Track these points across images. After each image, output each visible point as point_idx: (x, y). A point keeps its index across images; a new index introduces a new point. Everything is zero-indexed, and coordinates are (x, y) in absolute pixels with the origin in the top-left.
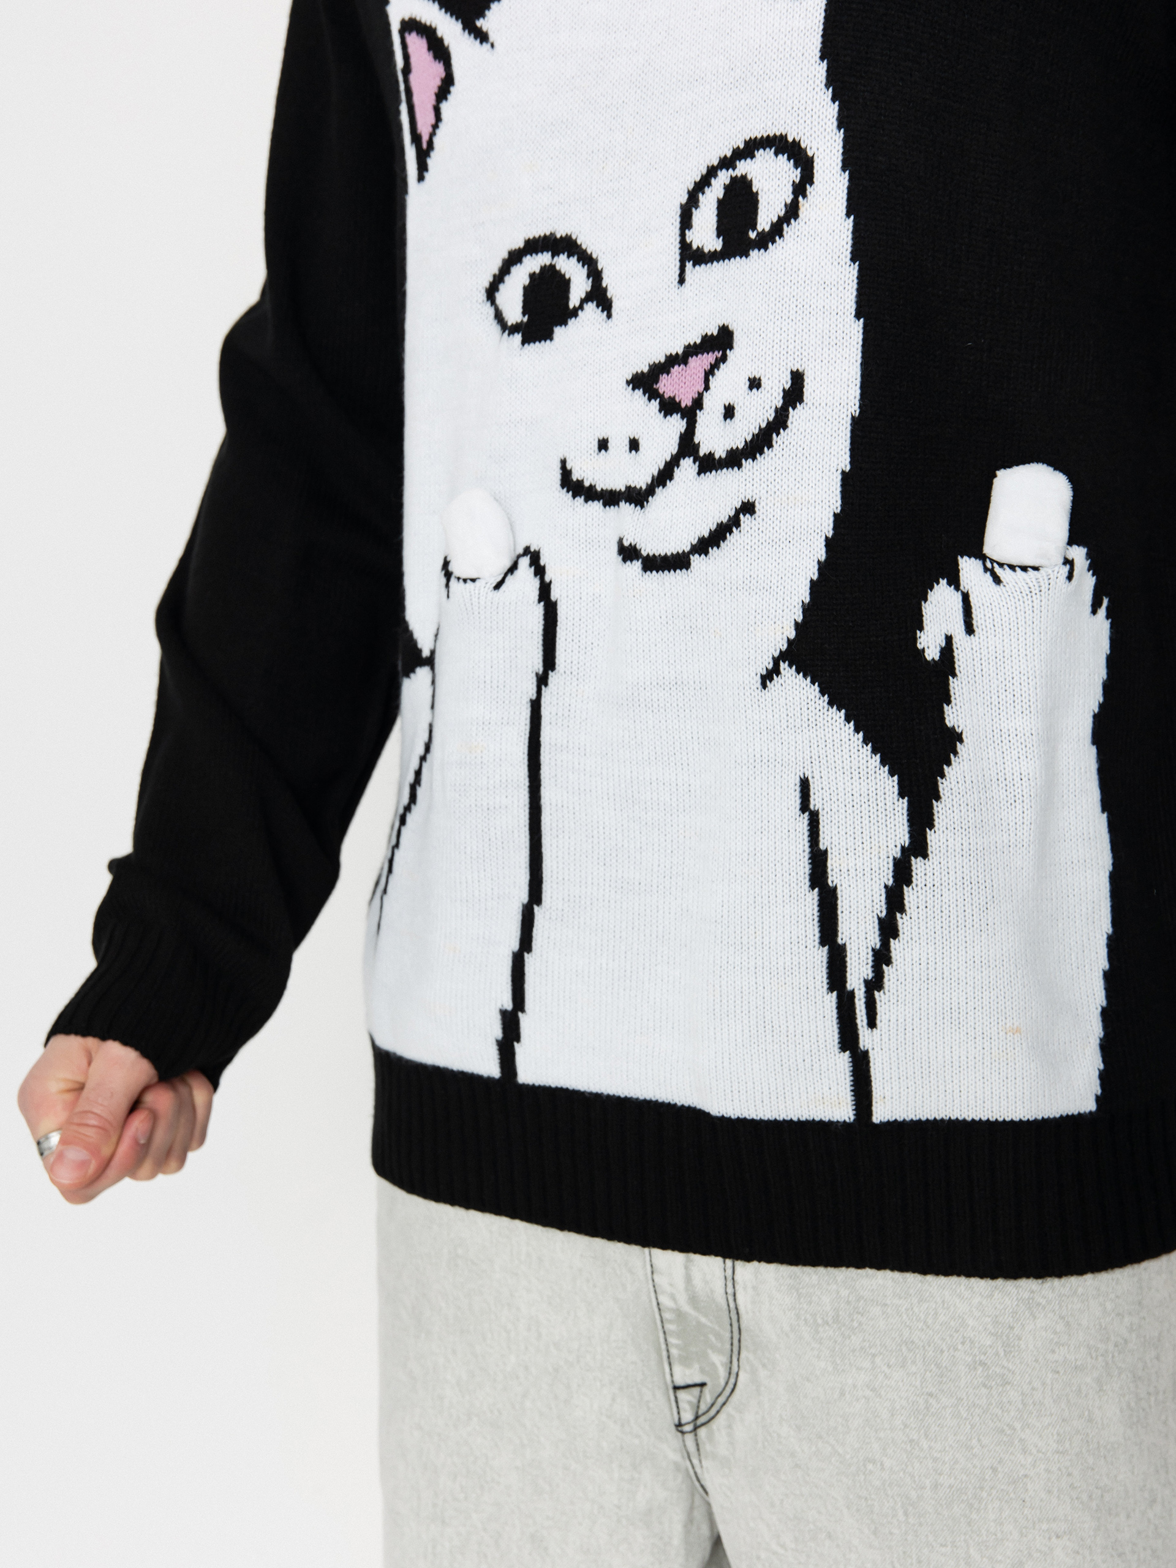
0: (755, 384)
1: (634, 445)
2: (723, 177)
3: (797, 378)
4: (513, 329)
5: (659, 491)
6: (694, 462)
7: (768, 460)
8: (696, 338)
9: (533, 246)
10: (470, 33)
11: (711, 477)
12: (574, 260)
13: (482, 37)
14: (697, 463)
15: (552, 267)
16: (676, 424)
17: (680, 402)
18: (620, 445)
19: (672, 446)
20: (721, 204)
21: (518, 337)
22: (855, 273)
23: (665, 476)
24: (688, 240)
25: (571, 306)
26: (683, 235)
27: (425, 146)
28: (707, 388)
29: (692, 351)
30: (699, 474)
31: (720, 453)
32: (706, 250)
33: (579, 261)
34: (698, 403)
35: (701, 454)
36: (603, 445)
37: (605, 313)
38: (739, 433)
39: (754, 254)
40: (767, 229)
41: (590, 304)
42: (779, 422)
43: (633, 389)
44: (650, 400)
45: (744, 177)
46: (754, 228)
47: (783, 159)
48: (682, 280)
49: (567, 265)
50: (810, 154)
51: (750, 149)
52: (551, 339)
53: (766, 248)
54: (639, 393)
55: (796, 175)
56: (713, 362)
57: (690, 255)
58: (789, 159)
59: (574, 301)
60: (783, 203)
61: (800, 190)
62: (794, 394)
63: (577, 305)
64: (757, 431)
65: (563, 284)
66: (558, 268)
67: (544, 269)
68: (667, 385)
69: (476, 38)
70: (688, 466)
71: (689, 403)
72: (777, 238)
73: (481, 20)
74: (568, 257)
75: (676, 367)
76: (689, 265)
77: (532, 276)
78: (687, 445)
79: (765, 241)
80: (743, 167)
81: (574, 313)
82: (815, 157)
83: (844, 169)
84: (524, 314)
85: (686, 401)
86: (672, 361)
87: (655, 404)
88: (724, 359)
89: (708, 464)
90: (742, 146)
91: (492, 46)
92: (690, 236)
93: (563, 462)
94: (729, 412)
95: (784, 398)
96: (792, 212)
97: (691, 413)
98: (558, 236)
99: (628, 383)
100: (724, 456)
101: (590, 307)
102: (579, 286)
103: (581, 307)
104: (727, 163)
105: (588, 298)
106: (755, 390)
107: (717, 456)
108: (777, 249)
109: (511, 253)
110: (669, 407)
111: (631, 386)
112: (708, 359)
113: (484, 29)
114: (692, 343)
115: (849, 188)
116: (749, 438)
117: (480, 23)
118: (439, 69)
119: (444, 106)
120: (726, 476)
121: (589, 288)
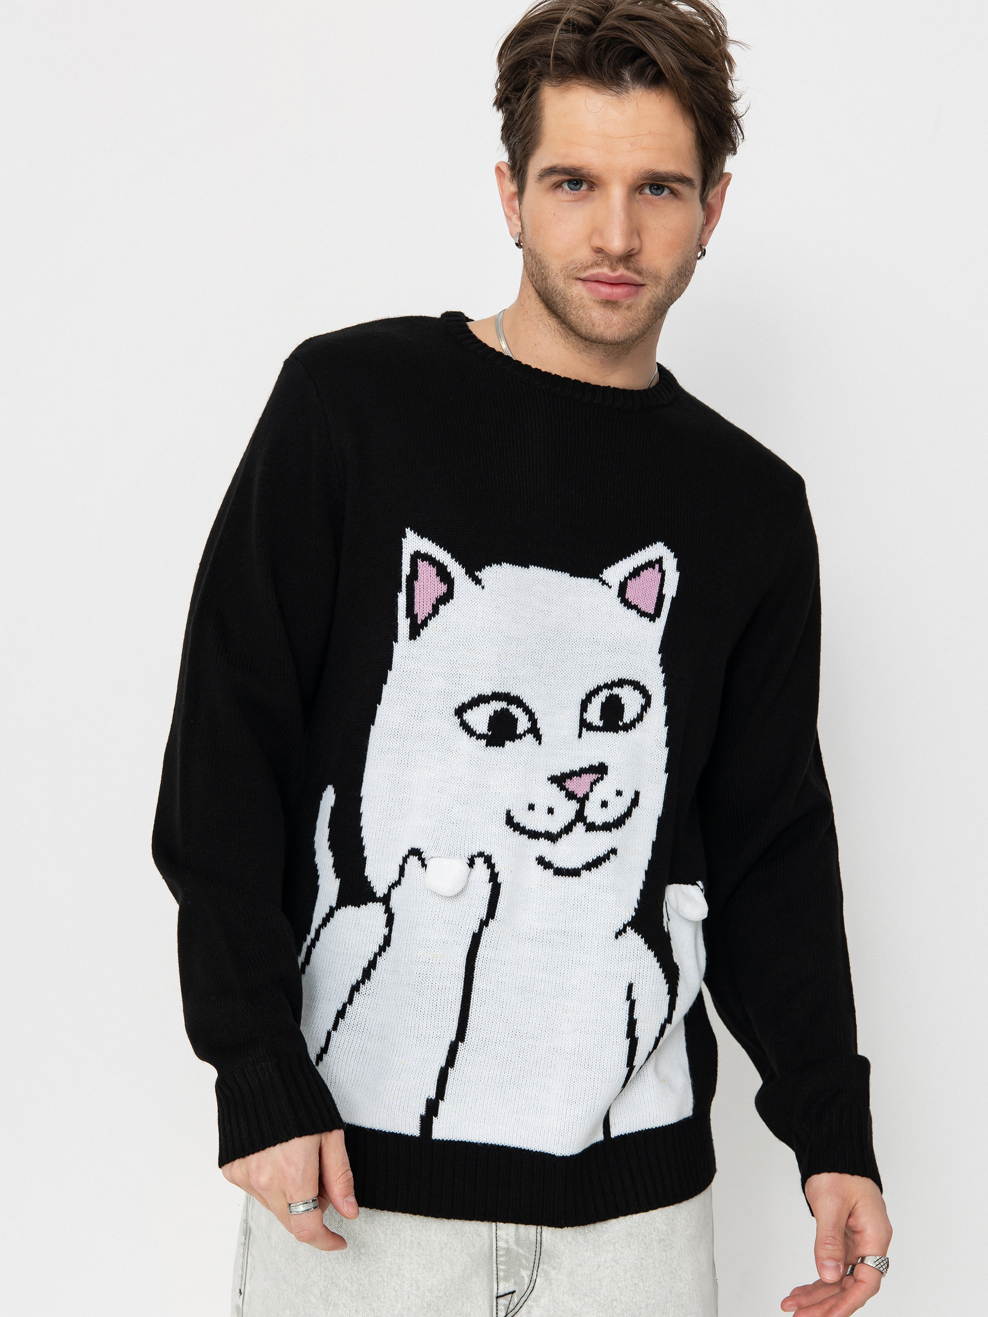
0: (619, 793)
1: (551, 811)
2: (605, 693)
3: (637, 794)
4: (480, 737)
5: (564, 836)
6: (584, 825)
7: (624, 830)
8: (586, 765)
9: (496, 696)
10: (469, 577)
11: (593, 834)
12: (520, 710)
13: (478, 581)
14: (585, 826)
15: (507, 710)
16: (574, 806)
17: (577, 794)
18: (541, 809)
19: (572, 816)
20: (603, 705)
21: (484, 742)
22: (667, 752)
23: (568, 829)
24: (585, 718)
25: (518, 733)
26: (582, 715)
27: (419, 622)
28: (591, 790)
29: (583, 771)
30: (586, 831)
31: (599, 822)
32: (594, 725)
33: (523, 711)
34: (586, 797)
35: (588, 822)
36: (531, 807)
37: (538, 741)
38: (610, 815)
39: (621, 732)
40: (628, 722)
41: (530, 734)
42: (628, 814)
43: (552, 783)
44: (561, 790)
45: (617, 696)
46: (622, 721)
47: (637, 692)
48: (580, 736)
49: (515, 711)
50: (650, 693)
51: (621, 683)
52: (503, 746)
53: (627, 731)
54: (555, 785)
55: (643, 701)
56: (595, 779)
57: (585, 725)
58: (640, 693)
59: (520, 730)
60: (636, 713)
61: (645, 708)
62: (635, 802)
63: (522, 733)
64: (619, 816)
65: (514, 721)
66: (510, 711)
67: (502, 709)
68: (570, 784)
69: (473, 581)
70: (580, 827)
71: (582, 796)
72: (633, 728)
73: (478, 572)
74: (517, 708)
75: (575, 777)
76: (584, 730)
77: (496, 712)
78: (580, 816)
79: (627, 727)
80: (616, 691)
81: (520, 737)
82: (652, 695)
83: (665, 703)
84: (489, 730)
85: (580, 795)
86: (572, 774)
87: (564, 793)
88: (602, 778)
89: (591, 827)
90: (616, 681)
91: (483, 587)
92: (585, 716)
93: (509, 811)
94: (604, 804)
95: (631, 803)
96: (640, 718)
97: (583, 801)
98: (512, 695)
99: (549, 779)
100: (601, 824)
101: (530, 737)
102: (523, 724)
103: (524, 735)
104: (608, 686)
105: (529, 731)
106: (619, 796)
107: (597, 824)
108: (632, 732)
109: (480, 696)
110: (571, 796)
111: (550, 781)
112: (593, 777)
113: (480, 578)
114: (584, 767)
115: (667, 713)
116: (616, 818)
117: (477, 574)
118: (443, 588)
119: (442, 607)
120: (602, 835)
121: (529, 727)
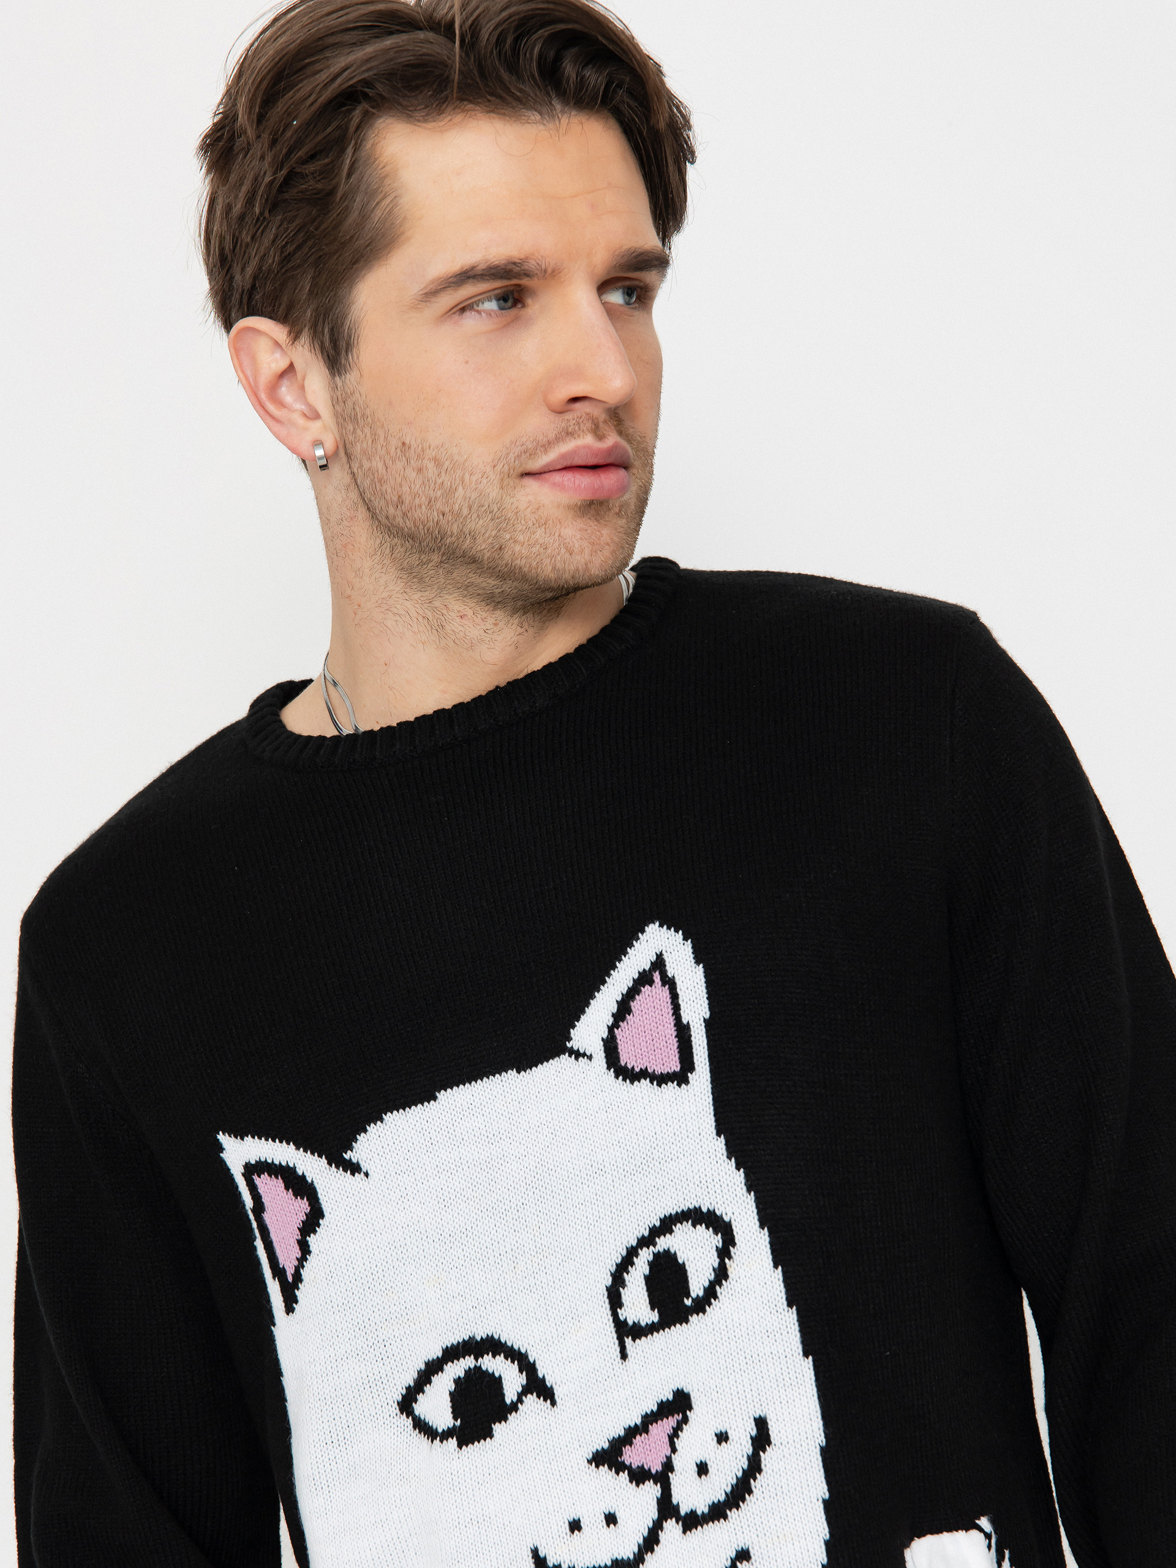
0: (722, 1438)
1: (611, 1519)
2: (645, 1256)
3: (761, 1424)
4: (446, 1435)
5: (648, 1557)
6: (677, 1522)
7: (751, 1505)
8: (652, 1406)
9: (452, 1353)
10: (337, 1167)
11: (698, 1534)
12: (500, 1359)
13: (354, 1168)
14: (680, 1523)
15: (478, 1369)
16: (651, 1490)
17: (650, 1469)
18: (593, 1522)
19: (652, 1512)
20: (648, 1280)
21: (453, 1442)
22: (795, 1316)
23: (651, 1541)
24: (622, 1318)
25: (508, 1401)
26: (615, 1315)
27: (290, 1279)
28: (674, 1450)
29: (649, 1419)
30: (684, 1532)
31: (702, 1508)
32: (643, 1324)
33: (506, 1358)
34: (668, 1466)
35: (683, 1513)
36: (575, 1526)
37: (549, 1401)
38: (717, 1487)
39: (694, 1319)
40: (701, 1293)
41: (529, 1396)
42: (754, 1467)
43: (597, 1467)
44: (617, 1473)
45: (667, 1252)
46: (688, 1295)
47: (701, 1229)
48: (624, 1356)
49: (493, 1364)
50: (726, 1219)
51: (667, 1225)
52: (491, 1437)
53: (704, 1312)
54: (604, 1469)
55: (717, 1240)
56: (675, 1426)
57: (627, 1331)
58: (707, 1228)
59: (510, 1396)
60: (711, 1268)
61: (724, 1253)
62: (762, 1438)
63: (515, 1399)
64: (735, 1481)
65: (495, 1383)
66: (484, 1368)
67: (468, 1372)
68: (632, 1456)
69: (345, 1171)
70: (672, 1528)
71: (660, 1468)
72: (712, 1300)
73: (349, 1152)
74: (494, 1356)
75: (638, 1437)
76: (628, 1341)
77: (457, 1381)
78: (667, 1508)
79: (701, 1305)
80: (663, 1243)
81: (514, 1407)
82: (733, 1221)
83: (762, 1227)
84: (455, 1418)
85: (656, 1467)
86: (631, 1434)
87: (624, 1476)
88: (685, 1420)
89: (691, 1522)
90: (658, 1224)
91: (367, 1175)
92: (622, 1314)
93: (535, 1552)
94: (702, 1469)
95: (753, 1444)
96: (721, 1274)
97: (663, 1476)
98: (479, 1339)
99: (590, 1462)
100: (706, 1510)
101: (531, 1400)
102: (512, 1380)
103: (520, 1400)
104: (646, 1242)
105: (526, 1391)
106: (724, 1444)
107: (699, 1512)
108: (714, 1310)
109: (428, 1364)
110: (639, 1476)
111: (594, 1464)
112: (670, 1423)
113: (354, 1160)
114: (649, 1412)
115: (771, 1243)
116: (729, 1489)
117: (347, 1156)
118: (302, 1206)
119: (312, 1240)
120: (713, 1530)
121: (524, 1382)
